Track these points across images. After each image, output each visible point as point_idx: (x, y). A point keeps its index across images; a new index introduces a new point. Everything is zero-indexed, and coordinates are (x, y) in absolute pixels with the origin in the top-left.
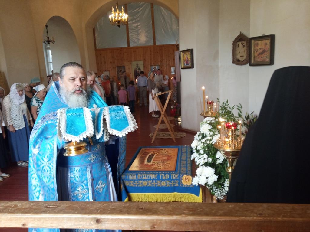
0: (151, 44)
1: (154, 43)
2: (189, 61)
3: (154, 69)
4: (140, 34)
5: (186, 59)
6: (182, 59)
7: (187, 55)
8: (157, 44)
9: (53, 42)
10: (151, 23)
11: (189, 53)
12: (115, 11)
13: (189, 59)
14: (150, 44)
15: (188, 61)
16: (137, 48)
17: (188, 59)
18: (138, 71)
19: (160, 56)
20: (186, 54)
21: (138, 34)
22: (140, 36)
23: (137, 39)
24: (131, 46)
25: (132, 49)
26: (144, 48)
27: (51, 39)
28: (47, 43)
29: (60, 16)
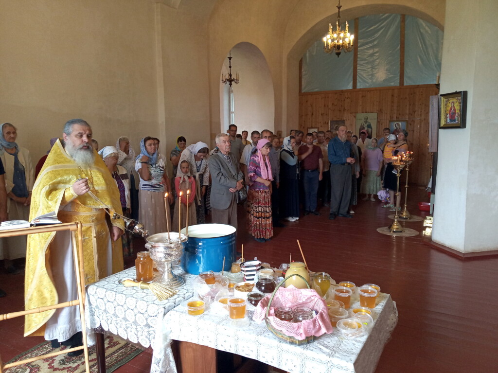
0: (396, 83)
1: (400, 83)
2: (456, 115)
3: (397, 128)
4: (376, 67)
5: (451, 109)
6: (443, 110)
7: (453, 102)
8: (405, 84)
10: (399, 47)
11: (457, 99)
12: (334, 30)
14: (392, 84)
15: (455, 113)
16: (368, 91)
17: (455, 110)
18: (366, 128)
19: (410, 105)
21: (373, 68)
22: (377, 70)
23: (370, 76)
24: (359, 88)
25: (361, 92)
26: (381, 91)
27: (234, 77)
28: (228, 83)
29: (249, 41)
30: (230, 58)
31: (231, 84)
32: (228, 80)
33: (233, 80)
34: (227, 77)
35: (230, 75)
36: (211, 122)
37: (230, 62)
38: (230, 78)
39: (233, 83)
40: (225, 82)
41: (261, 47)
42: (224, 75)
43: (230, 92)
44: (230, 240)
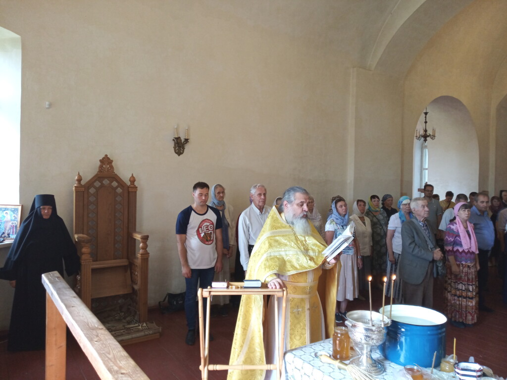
9: (433, 137)
27: (429, 132)
28: (423, 139)
29: (450, 95)
30: (426, 113)
31: (425, 140)
32: (422, 136)
33: (428, 136)
34: (422, 132)
35: (426, 131)
36: (402, 181)
37: (426, 117)
38: (426, 134)
39: (428, 138)
40: (418, 138)
41: (464, 99)
42: (418, 131)
43: (422, 148)
44: (440, 331)
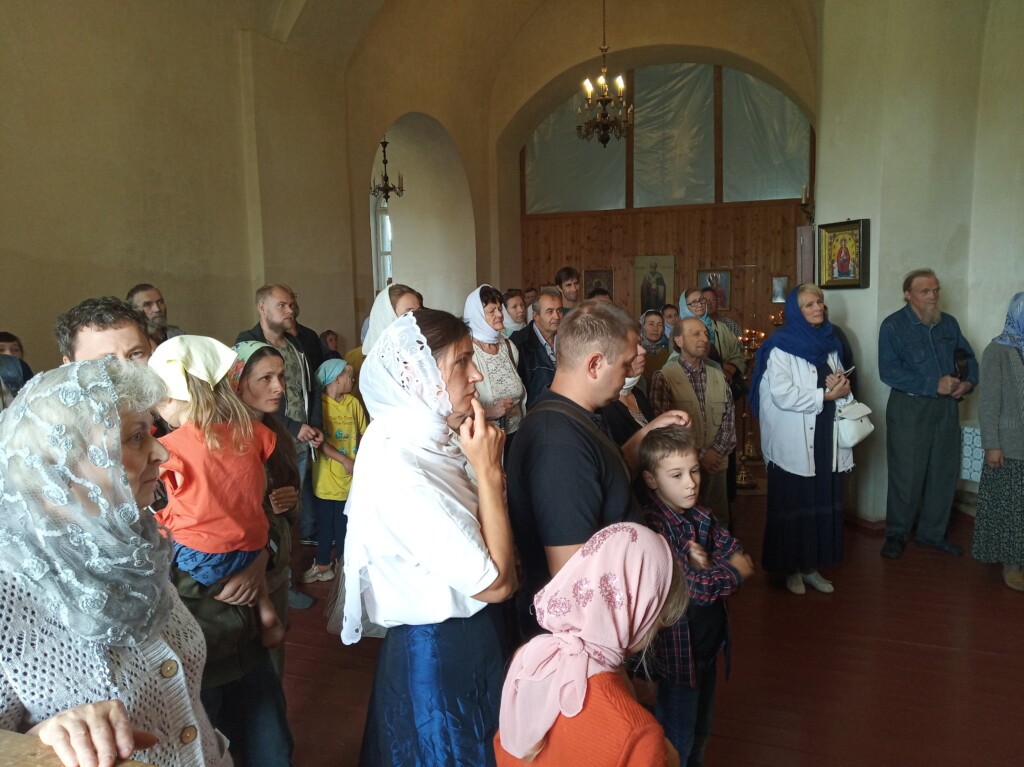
0: (707, 198)
1: (716, 198)
2: (851, 263)
3: (712, 284)
6: (825, 253)
7: (843, 240)
8: (725, 200)
9: (400, 191)
11: (852, 234)
13: (853, 256)
14: (700, 200)
16: (656, 213)
18: (654, 286)
19: (735, 239)
20: (840, 237)
24: (638, 207)
25: (640, 215)
26: (681, 213)
28: (381, 194)
29: (424, 111)
31: (387, 197)
32: (381, 189)
33: (391, 189)
35: (386, 179)
37: (384, 151)
38: (386, 185)
40: (374, 193)
42: (373, 179)
